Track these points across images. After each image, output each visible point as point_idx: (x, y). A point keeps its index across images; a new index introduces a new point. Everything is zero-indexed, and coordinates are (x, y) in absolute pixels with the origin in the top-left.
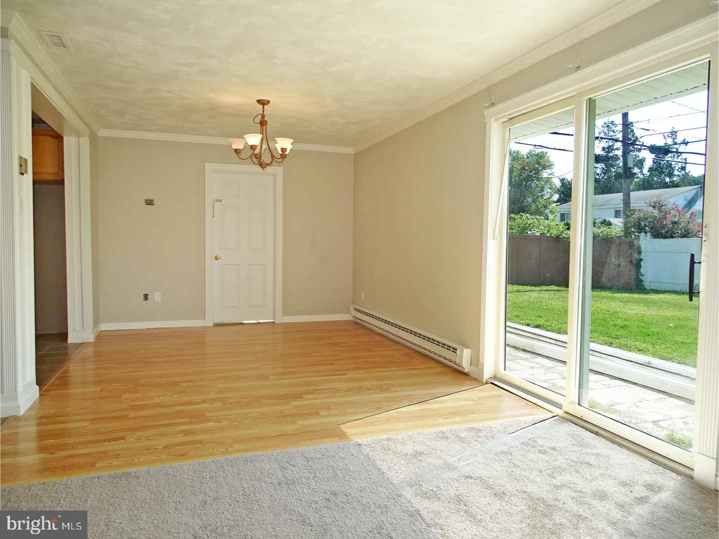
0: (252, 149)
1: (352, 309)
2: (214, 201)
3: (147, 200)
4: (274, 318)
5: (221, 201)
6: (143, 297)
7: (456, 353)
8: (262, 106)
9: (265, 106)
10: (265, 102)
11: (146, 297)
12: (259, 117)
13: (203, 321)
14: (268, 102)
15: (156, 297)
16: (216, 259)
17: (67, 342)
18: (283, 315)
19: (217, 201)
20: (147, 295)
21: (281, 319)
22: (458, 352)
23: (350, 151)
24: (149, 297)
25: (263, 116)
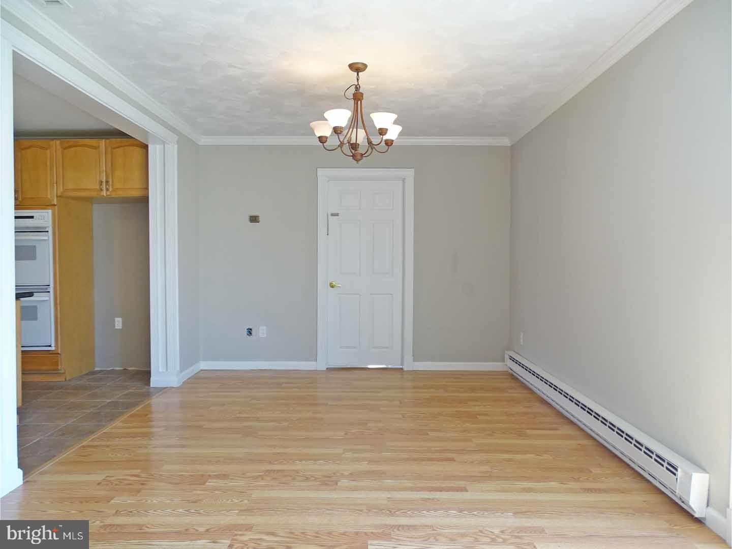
0: (336, 133)
1: (507, 357)
2: (329, 215)
3: (251, 217)
4: (402, 364)
5: (337, 215)
6: (246, 332)
7: (675, 474)
8: (356, 73)
9: (360, 73)
10: (360, 66)
11: (250, 332)
12: (353, 90)
13: (315, 363)
14: (365, 66)
15: (261, 332)
16: (332, 287)
17: (150, 386)
18: (414, 361)
19: (332, 215)
20: (251, 329)
21: (410, 365)
22: (679, 473)
23: (506, 142)
24: (253, 332)
25: (357, 88)
